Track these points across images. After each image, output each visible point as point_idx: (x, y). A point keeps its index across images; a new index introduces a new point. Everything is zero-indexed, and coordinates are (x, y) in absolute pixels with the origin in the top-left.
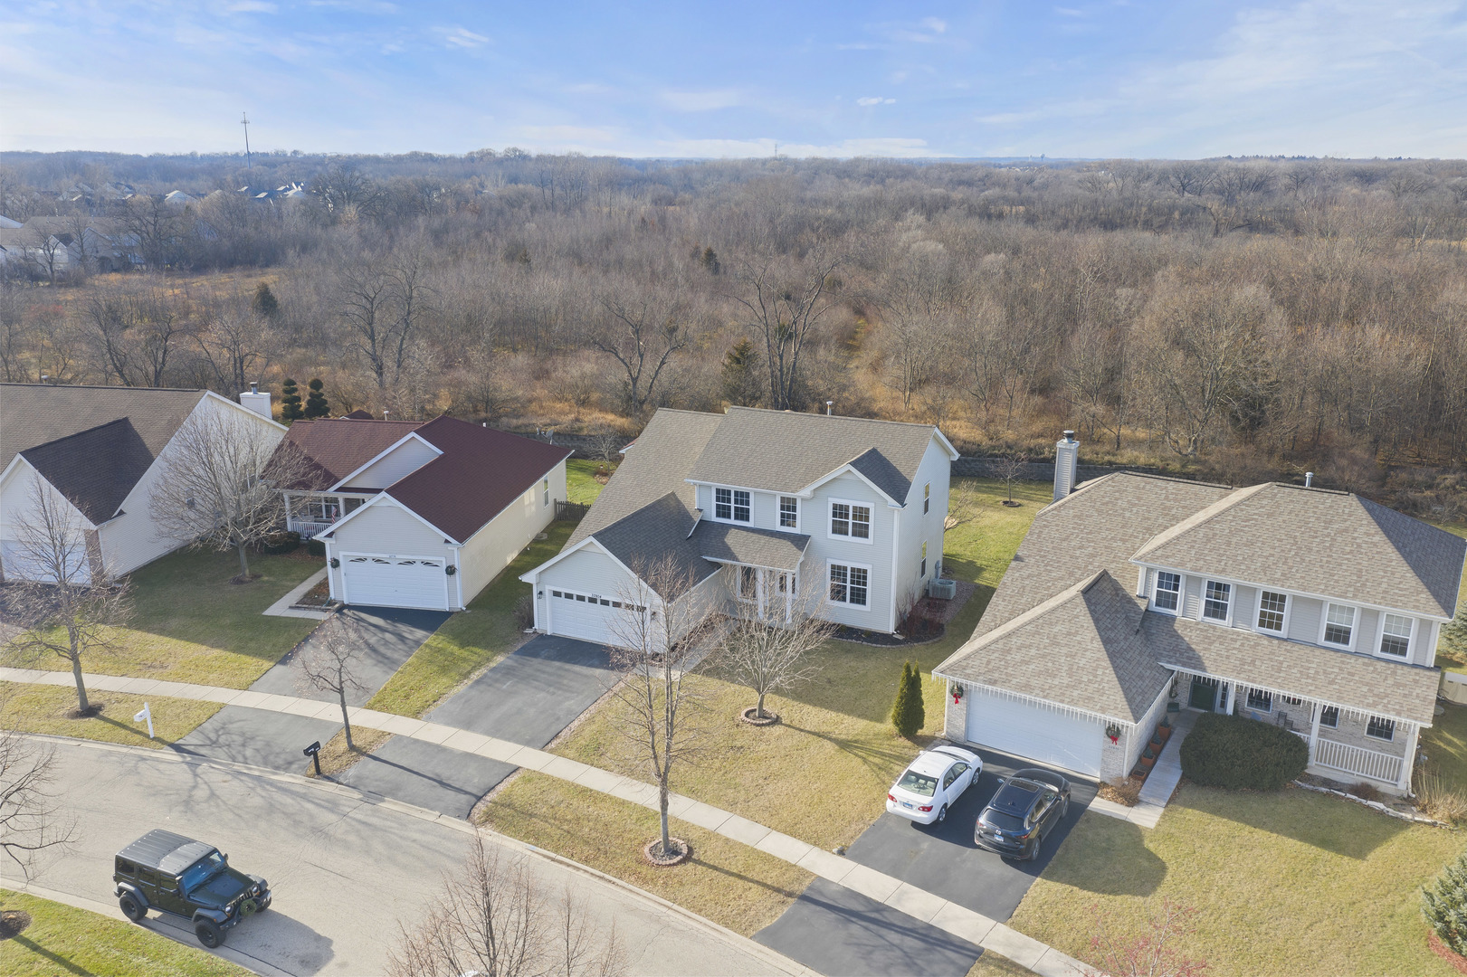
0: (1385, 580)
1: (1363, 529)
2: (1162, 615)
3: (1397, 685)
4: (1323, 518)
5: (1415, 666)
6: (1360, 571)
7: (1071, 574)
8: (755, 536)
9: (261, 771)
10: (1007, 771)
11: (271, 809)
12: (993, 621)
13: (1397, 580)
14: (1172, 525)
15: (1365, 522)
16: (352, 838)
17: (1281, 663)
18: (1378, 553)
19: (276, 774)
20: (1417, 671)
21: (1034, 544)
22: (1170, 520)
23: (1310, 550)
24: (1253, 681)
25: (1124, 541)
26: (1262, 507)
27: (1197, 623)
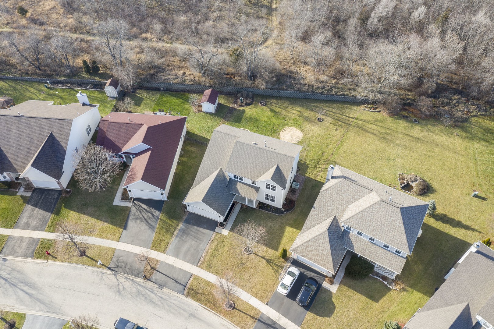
0: (399, 239)
1: (398, 221)
2: (348, 231)
3: (396, 262)
4: (390, 215)
5: (401, 257)
6: (394, 235)
7: (327, 215)
8: (245, 186)
9: (132, 277)
10: (305, 271)
11: (139, 293)
12: (306, 229)
13: (402, 240)
14: (355, 202)
15: (400, 219)
16: (159, 303)
17: (372, 251)
18: (400, 230)
19: (136, 278)
20: (401, 258)
21: (318, 203)
22: (354, 200)
23: (384, 226)
24: (364, 256)
25: (341, 205)
26: (376, 208)
27: (355, 235)
